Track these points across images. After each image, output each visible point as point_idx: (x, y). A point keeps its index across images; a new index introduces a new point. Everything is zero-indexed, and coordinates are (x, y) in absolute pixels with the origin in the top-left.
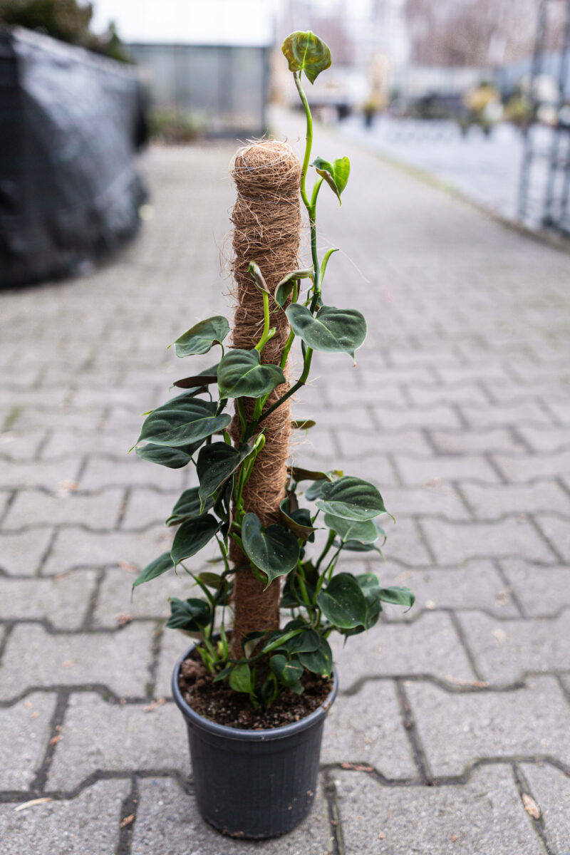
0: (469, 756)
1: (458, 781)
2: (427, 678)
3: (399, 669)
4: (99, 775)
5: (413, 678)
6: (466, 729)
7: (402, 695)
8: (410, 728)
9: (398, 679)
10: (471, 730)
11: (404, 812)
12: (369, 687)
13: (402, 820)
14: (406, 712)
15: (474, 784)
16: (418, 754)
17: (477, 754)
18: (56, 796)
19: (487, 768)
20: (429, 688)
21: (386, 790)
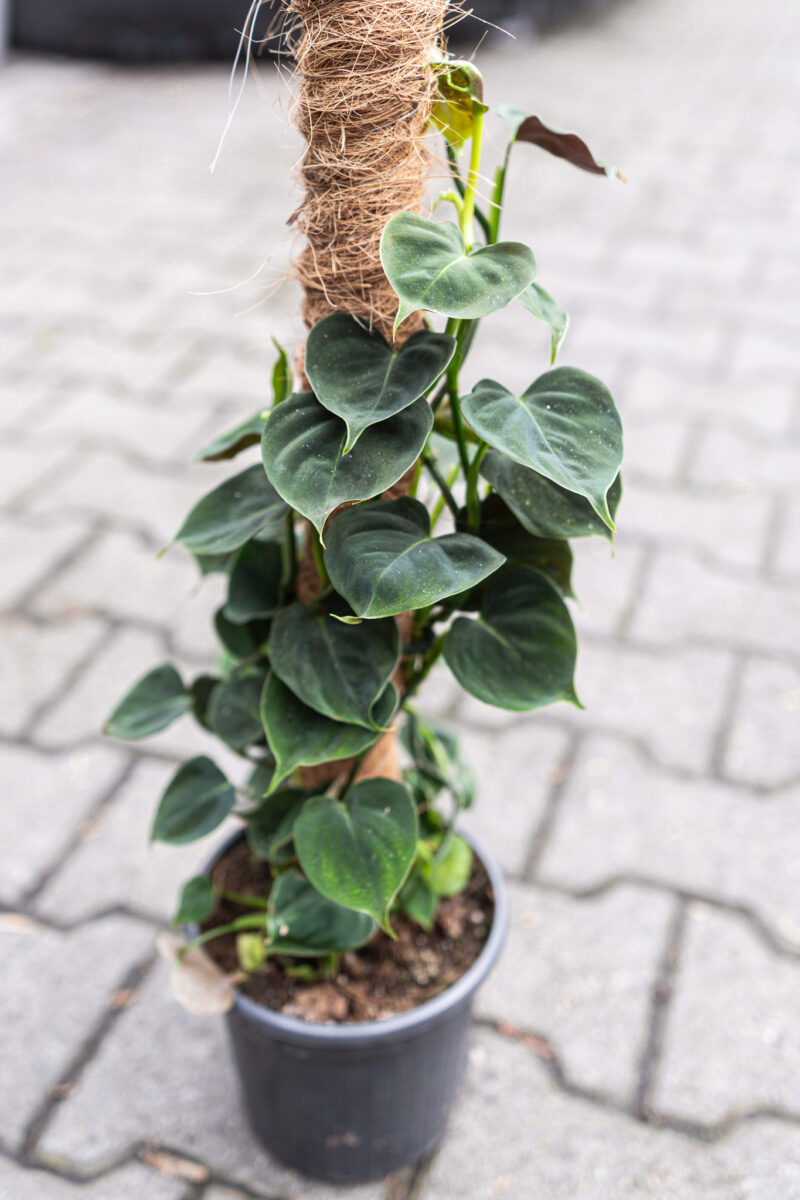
0: (747, 1093)
1: (700, 1133)
2: (744, 912)
3: (697, 877)
4: (120, 910)
5: (716, 903)
6: (769, 1034)
7: (677, 930)
8: (661, 998)
9: (686, 897)
10: (779, 1043)
11: (567, 1155)
12: (622, 899)
13: (556, 1168)
14: (669, 966)
15: (729, 1152)
16: (651, 1055)
17: (765, 1094)
18: (47, 922)
19: (771, 1129)
20: (737, 934)
21: (557, 1101)
